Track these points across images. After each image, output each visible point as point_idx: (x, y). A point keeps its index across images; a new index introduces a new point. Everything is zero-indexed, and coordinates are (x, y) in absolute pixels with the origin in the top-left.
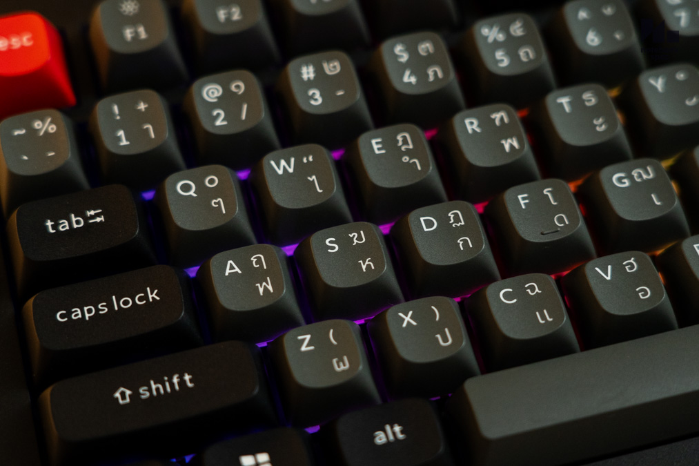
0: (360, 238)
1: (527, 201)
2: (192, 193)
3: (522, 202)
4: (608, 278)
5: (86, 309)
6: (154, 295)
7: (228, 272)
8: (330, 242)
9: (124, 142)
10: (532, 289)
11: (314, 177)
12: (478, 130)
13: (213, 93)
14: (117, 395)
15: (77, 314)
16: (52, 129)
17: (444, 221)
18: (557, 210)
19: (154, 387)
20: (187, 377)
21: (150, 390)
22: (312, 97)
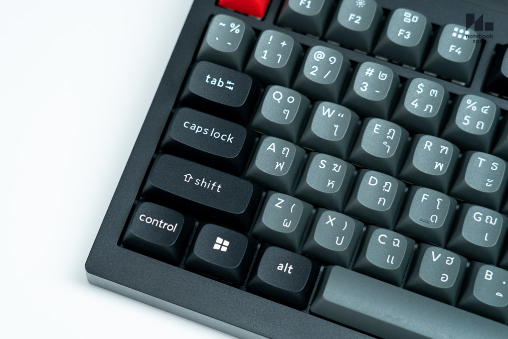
0: (337, 169)
1: (426, 199)
2: (278, 100)
3: (423, 198)
4: (435, 260)
5: (199, 127)
6: (230, 139)
7: (269, 148)
8: (323, 162)
9: (264, 57)
10: (396, 242)
11: (337, 126)
12: (429, 150)
13: (319, 56)
14: (186, 176)
15: (193, 127)
16: (237, 31)
17: (381, 184)
18: (436, 212)
19: (203, 182)
20: (219, 187)
21: (200, 182)
22: (362, 86)
